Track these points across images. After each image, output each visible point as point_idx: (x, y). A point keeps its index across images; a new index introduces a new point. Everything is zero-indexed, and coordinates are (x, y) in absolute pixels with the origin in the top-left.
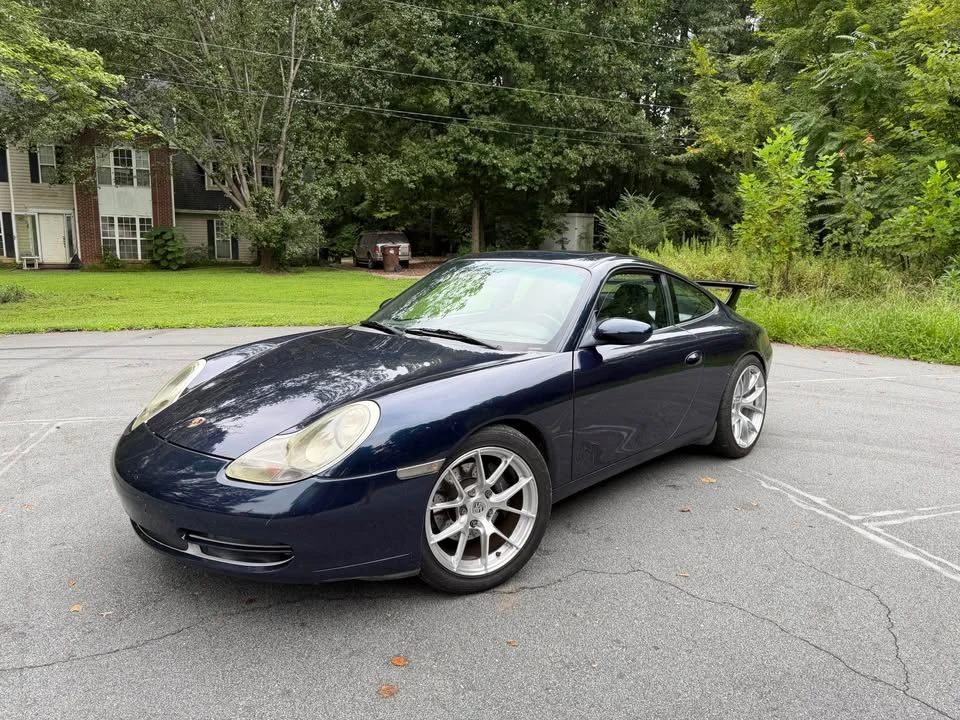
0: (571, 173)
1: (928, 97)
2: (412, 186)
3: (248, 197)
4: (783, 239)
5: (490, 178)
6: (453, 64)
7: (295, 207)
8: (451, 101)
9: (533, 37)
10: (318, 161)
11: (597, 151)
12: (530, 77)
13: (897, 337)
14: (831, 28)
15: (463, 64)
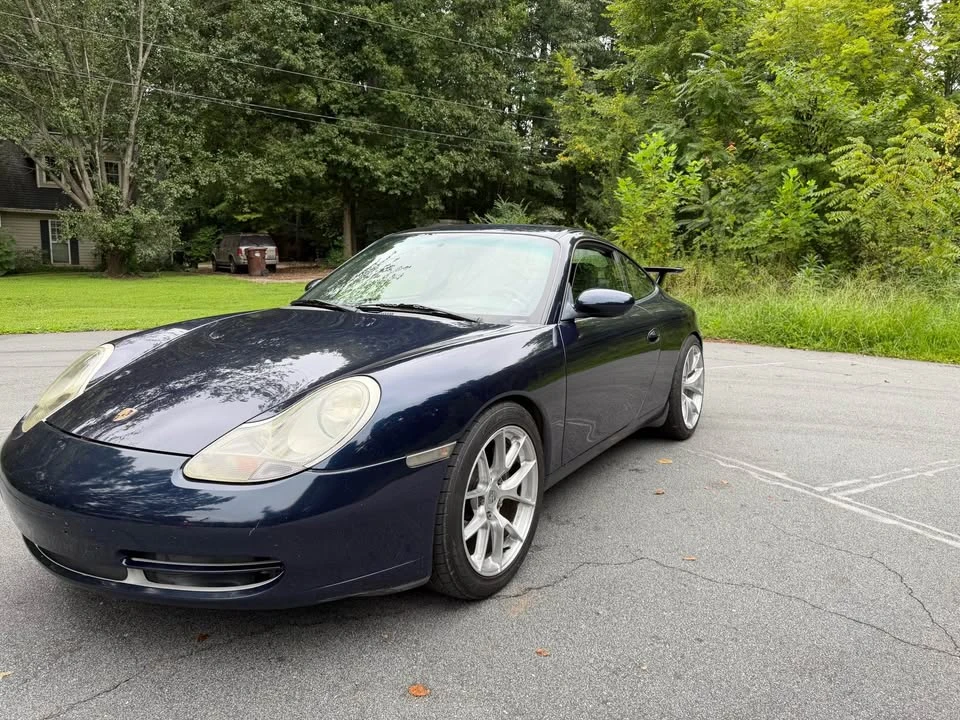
0: (444, 179)
1: (776, 112)
2: (278, 185)
3: (90, 195)
4: (659, 241)
5: (361, 181)
6: (320, 62)
7: (147, 207)
8: (318, 100)
9: (402, 41)
10: (173, 157)
11: (468, 159)
12: (399, 80)
13: (773, 328)
14: (686, 46)
15: (330, 63)
